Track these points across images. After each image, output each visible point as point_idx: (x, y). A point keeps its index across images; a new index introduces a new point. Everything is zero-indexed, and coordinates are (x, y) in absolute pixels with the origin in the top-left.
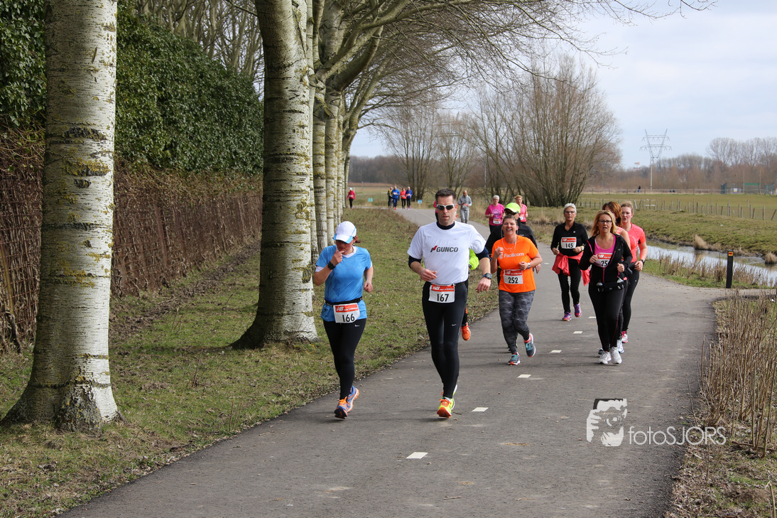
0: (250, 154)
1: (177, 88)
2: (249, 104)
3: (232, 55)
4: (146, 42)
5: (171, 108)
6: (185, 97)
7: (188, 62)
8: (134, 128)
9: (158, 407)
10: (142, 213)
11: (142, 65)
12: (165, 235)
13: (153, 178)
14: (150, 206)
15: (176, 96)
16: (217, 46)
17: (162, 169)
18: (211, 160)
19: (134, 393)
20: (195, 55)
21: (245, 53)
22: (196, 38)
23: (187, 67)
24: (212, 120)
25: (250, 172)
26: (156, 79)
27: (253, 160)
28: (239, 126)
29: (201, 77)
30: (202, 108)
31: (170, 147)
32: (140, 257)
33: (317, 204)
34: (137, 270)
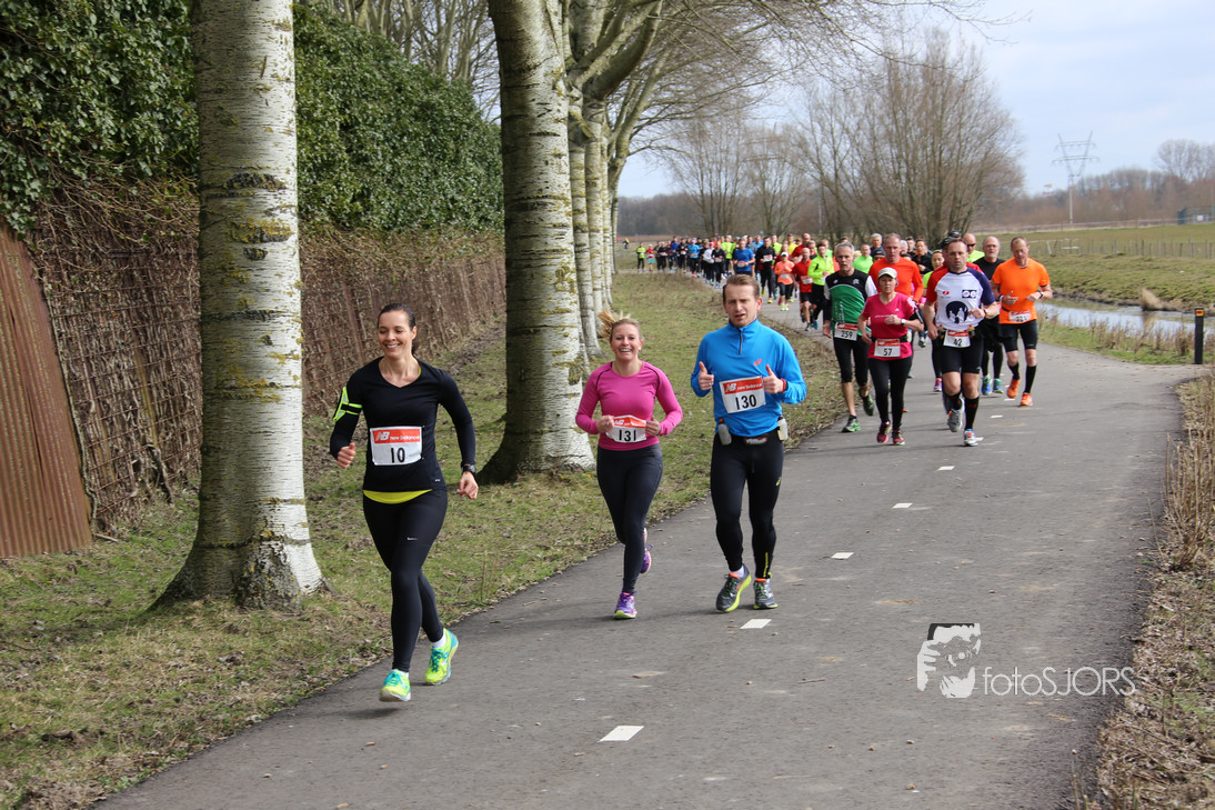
0: (474, 201)
1: (366, 108)
2: (469, 126)
3: (438, 56)
4: (319, 43)
5: (359, 139)
6: (378, 122)
7: (380, 69)
8: (309, 170)
9: (375, 571)
10: (325, 295)
11: (316, 77)
12: (360, 326)
13: (338, 242)
14: (335, 284)
15: (365, 121)
16: (415, 44)
17: (351, 229)
18: (419, 212)
19: (338, 553)
20: (387, 58)
21: (456, 51)
22: (384, 33)
23: (379, 76)
24: (418, 153)
25: (476, 228)
26: (335, 97)
27: (478, 209)
28: (456, 161)
29: (399, 90)
30: (402, 136)
31: (362, 196)
32: (327, 359)
33: (579, 270)
34: (322, 378)
